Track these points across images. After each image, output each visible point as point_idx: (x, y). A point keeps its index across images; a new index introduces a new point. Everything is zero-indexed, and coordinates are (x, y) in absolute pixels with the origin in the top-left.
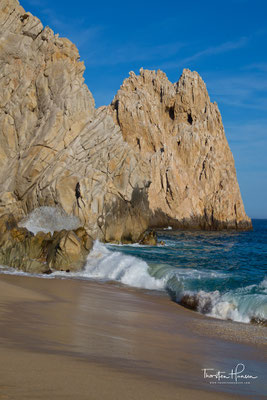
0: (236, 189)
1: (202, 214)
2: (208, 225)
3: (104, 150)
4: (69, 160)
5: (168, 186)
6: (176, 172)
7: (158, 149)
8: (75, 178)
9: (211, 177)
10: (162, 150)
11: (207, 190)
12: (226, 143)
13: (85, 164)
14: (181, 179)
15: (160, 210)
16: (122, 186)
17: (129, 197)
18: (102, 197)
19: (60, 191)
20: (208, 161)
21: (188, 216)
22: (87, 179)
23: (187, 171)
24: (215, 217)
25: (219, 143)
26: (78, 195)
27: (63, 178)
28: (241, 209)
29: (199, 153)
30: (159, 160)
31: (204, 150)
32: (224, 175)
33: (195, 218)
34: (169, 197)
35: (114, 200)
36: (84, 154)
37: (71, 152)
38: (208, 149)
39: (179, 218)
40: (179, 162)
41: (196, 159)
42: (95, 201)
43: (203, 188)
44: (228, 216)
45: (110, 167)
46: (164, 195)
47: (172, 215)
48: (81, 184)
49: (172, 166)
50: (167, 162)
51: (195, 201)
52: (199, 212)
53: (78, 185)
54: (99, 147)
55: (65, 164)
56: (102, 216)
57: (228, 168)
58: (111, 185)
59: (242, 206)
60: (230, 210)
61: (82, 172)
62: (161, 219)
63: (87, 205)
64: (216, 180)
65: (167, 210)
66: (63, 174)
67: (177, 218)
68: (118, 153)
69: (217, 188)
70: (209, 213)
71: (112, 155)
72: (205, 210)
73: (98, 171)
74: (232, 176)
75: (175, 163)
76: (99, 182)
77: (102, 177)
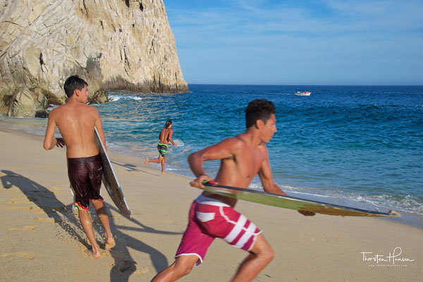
0: (177, 60)
1: (152, 80)
2: (157, 88)
3: (63, 28)
4: (33, 35)
5: (126, 59)
6: (131, 47)
7: (117, 30)
8: (39, 49)
9: (158, 52)
10: (121, 31)
11: (155, 61)
12: (169, 27)
13: (47, 38)
14: (135, 54)
15: (120, 76)
16: (78, 56)
17: (84, 65)
18: (61, 65)
19: (26, 59)
20: (156, 39)
21: (141, 81)
22: (48, 50)
23: (140, 47)
24: (162, 82)
25: (164, 27)
26: (42, 62)
27: (29, 49)
28: (180, 76)
29: (148, 33)
30: (118, 38)
31: (153, 32)
32: (168, 50)
33: (146, 83)
34: (127, 67)
35: (72, 67)
36: (46, 30)
37: (34, 28)
38: (155, 31)
39: (135, 82)
40: (134, 40)
41: (147, 39)
42: (56, 67)
43: (152, 60)
44: (171, 81)
45: (68, 42)
46: (123, 65)
47: (130, 80)
48: (43, 54)
49: (129, 43)
50: (125, 40)
51: (147, 70)
52: (150, 78)
53: (41, 55)
54: (58, 26)
55: (29, 38)
56: (62, 79)
57: (171, 45)
58: (69, 56)
59: (181, 73)
60: (172, 77)
61: (44, 44)
62: (121, 83)
63: (49, 71)
64: (161, 54)
65: (125, 77)
66: (29, 46)
67: (134, 82)
68: (74, 30)
69: (163, 60)
70: (157, 79)
71: (69, 32)
72: (154, 77)
73: (57, 44)
74: (173, 51)
75: (131, 41)
76: (59, 53)
77: (61, 49)
